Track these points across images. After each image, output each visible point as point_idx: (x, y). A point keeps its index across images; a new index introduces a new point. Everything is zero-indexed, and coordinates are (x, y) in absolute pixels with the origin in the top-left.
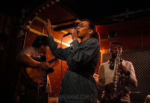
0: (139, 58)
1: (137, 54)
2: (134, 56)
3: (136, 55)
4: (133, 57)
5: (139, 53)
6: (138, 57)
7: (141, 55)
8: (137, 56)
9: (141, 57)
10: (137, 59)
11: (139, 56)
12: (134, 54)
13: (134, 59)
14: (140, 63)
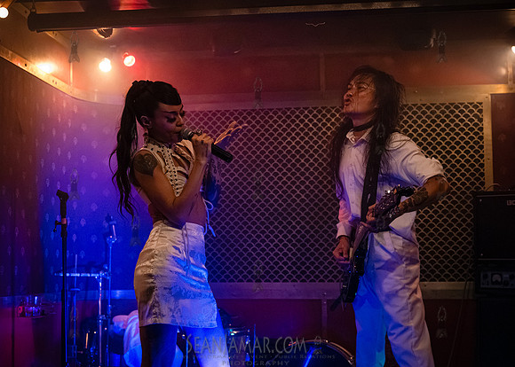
0: (315, 134)
1: (306, 116)
2: (298, 125)
3: (302, 121)
4: (293, 130)
5: (315, 116)
6: (311, 129)
7: (320, 120)
8: (306, 125)
9: (320, 129)
10: (307, 134)
11: (315, 125)
12: (298, 117)
13: (298, 134)
14: (316, 151)
